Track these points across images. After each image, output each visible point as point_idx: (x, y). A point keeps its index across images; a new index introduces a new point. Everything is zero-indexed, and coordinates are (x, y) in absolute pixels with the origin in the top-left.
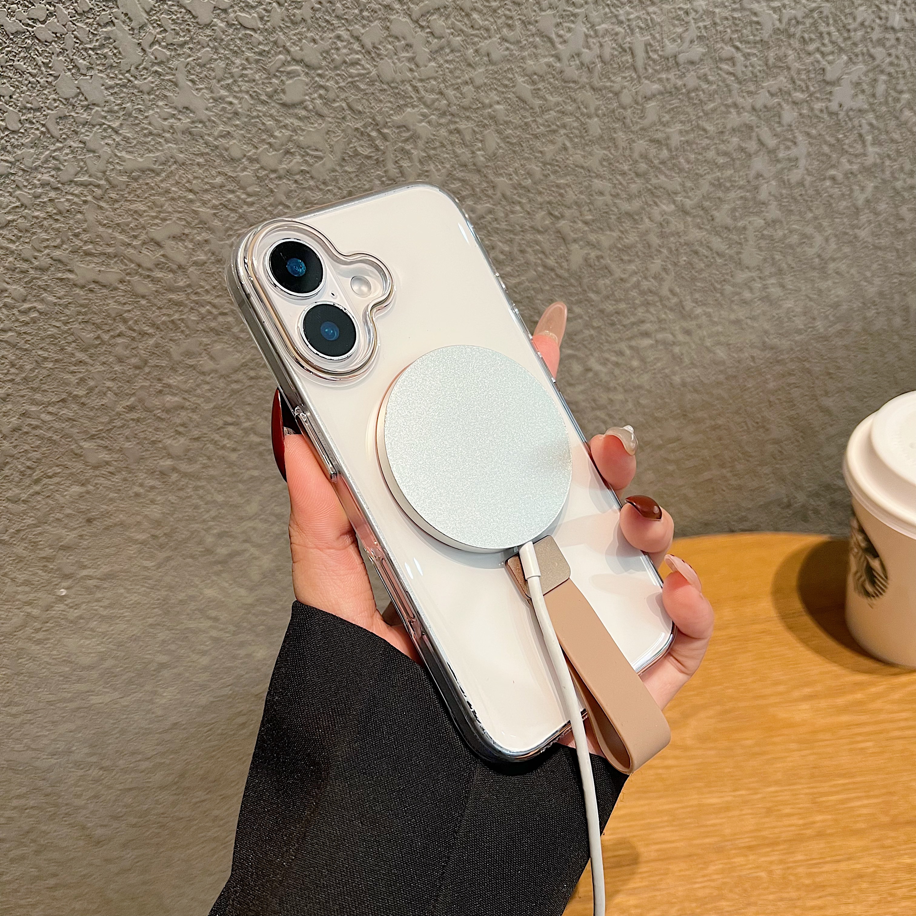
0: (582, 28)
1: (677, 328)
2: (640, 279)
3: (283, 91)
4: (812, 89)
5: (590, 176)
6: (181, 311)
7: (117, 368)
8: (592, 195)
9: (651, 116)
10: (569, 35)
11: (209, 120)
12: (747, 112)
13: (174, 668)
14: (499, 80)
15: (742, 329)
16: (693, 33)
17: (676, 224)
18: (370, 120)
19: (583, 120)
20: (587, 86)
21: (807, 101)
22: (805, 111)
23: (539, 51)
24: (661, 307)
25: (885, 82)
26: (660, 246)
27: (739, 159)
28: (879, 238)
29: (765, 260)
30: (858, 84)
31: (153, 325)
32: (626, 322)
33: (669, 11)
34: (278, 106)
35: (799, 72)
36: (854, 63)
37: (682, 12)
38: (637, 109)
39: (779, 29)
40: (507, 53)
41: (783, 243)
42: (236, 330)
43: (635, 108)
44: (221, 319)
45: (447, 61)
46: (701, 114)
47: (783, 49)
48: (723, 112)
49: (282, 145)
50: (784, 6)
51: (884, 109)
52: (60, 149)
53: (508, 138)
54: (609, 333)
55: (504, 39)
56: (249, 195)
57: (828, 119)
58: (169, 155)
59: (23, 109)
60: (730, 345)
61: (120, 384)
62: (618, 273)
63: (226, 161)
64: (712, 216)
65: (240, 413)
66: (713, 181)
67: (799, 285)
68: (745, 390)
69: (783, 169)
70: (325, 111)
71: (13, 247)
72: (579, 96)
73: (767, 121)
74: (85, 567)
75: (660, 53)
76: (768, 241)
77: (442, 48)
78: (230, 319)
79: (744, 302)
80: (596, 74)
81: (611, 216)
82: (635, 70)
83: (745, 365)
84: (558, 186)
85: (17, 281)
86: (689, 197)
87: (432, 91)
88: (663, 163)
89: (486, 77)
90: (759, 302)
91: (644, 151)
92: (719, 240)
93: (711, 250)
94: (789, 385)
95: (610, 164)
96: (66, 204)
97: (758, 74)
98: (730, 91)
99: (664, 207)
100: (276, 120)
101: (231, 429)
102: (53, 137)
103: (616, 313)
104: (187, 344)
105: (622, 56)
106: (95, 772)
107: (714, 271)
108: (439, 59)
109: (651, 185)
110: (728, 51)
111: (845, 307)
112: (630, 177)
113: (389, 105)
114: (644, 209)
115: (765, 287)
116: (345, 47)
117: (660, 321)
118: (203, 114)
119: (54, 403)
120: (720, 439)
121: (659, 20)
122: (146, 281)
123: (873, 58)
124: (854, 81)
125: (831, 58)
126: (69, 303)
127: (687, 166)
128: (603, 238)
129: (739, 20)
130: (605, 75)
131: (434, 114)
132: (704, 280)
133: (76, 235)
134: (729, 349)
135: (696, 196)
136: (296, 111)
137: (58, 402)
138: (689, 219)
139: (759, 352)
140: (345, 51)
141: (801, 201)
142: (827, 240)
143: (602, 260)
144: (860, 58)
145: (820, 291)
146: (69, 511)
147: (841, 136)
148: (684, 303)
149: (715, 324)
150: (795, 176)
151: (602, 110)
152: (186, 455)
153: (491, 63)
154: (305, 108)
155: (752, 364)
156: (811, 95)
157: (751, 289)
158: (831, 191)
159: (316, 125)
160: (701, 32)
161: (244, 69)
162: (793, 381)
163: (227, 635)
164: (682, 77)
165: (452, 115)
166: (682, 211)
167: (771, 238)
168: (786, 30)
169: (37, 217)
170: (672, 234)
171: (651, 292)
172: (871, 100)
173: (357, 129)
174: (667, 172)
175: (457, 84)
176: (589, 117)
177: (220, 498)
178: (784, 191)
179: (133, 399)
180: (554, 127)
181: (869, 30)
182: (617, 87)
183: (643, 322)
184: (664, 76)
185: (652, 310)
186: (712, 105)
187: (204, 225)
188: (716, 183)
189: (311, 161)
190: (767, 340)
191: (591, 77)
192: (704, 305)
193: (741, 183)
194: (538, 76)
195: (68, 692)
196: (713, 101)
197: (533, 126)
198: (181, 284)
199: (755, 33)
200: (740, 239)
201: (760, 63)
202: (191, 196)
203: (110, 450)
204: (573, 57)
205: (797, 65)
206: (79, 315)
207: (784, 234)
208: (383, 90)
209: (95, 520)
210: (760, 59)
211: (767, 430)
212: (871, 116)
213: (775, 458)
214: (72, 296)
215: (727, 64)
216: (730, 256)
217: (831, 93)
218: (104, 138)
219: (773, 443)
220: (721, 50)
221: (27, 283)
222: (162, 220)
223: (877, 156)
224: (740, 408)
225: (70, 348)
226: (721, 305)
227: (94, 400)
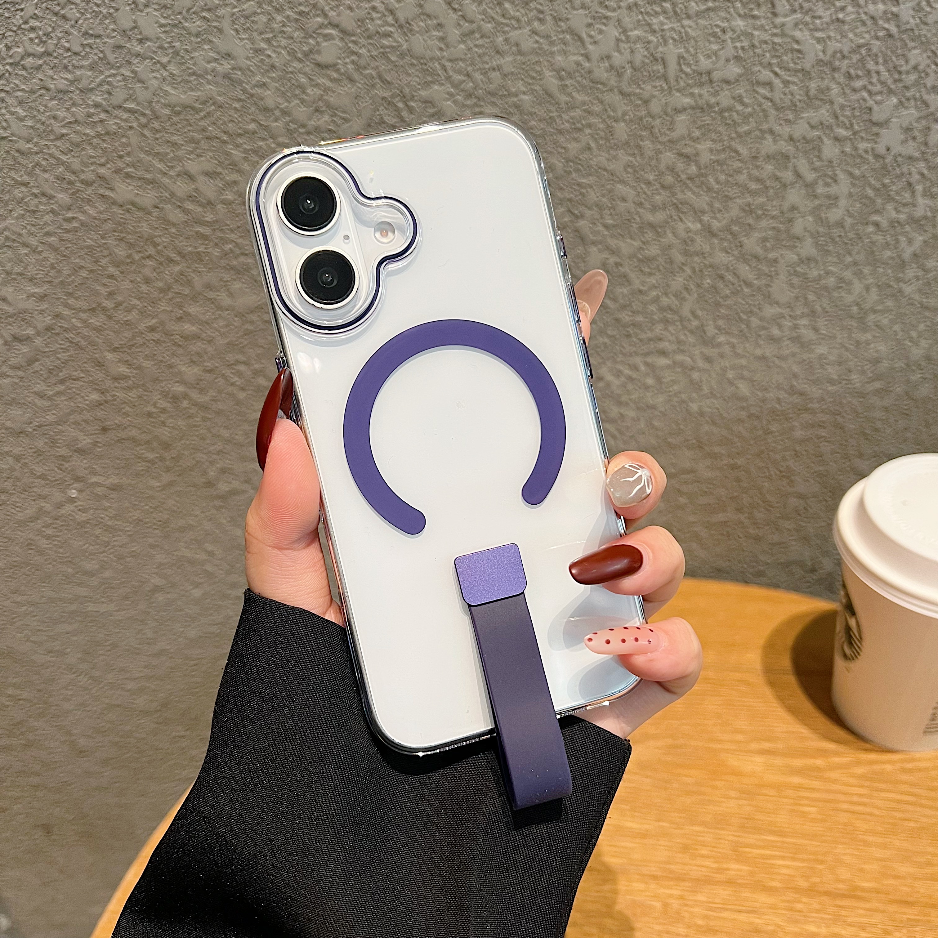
0: (613, 32)
1: (697, 352)
2: (660, 294)
3: (319, 52)
4: (856, 127)
5: (613, 180)
6: (207, 245)
7: (144, 288)
8: (614, 200)
9: (680, 130)
10: (600, 37)
11: (249, 69)
12: (784, 140)
13: (168, 593)
15: (769, 367)
16: (729, 51)
17: (701, 243)
18: (398, 92)
19: (609, 122)
20: (616, 90)
21: (850, 139)
22: (848, 150)
23: (569, 48)
24: (680, 327)
26: (683, 264)
27: (773, 187)
28: (927, 298)
29: (797, 298)
30: (908, 130)
31: (180, 253)
32: (643, 336)
33: (705, 27)
34: (312, 65)
35: (842, 107)
36: (906, 108)
37: (718, 30)
38: (667, 121)
39: (822, 60)
40: (536, 46)
41: (818, 284)
43: (664, 119)
44: (242, 259)
45: (476, 46)
46: (734, 135)
47: (826, 81)
48: (758, 137)
49: (313, 103)
50: (829, 38)
52: (114, 75)
53: (531, 129)
54: (625, 345)
55: (534, 32)
57: (873, 161)
58: (209, 96)
59: (86, 34)
60: (755, 381)
61: (146, 304)
62: (637, 284)
63: (260, 110)
64: (740, 242)
65: (252, 353)
66: (743, 206)
67: (834, 331)
68: (769, 433)
69: (821, 205)
70: (356, 76)
71: (64, 158)
72: (607, 97)
73: (806, 152)
74: (95, 474)
75: (693, 67)
76: (801, 279)
77: (472, 32)
79: (773, 339)
80: (625, 79)
81: (633, 224)
82: (666, 80)
83: (770, 406)
84: (579, 185)
85: (65, 190)
86: (716, 218)
87: (460, 72)
88: (690, 179)
89: (514, 67)
90: (788, 342)
91: (671, 164)
92: (747, 268)
93: (738, 278)
94: (819, 437)
95: (635, 171)
96: (114, 127)
97: (798, 103)
98: (766, 116)
99: (690, 224)
100: (310, 79)
101: (242, 368)
102: (108, 63)
103: (633, 324)
104: (209, 277)
105: (653, 65)
106: (84, 680)
107: (740, 300)
108: (469, 42)
109: (676, 199)
110: (766, 75)
111: (885, 364)
112: (655, 187)
113: (418, 80)
114: (668, 223)
115: (796, 327)
116: (380, 18)
117: (679, 342)
118: (244, 63)
119: (85, 311)
120: (738, 480)
121: (694, 34)
122: (177, 211)
123: (926, 104)
124: (904, 126)
125: (879, 98)
126: (109, 219)
127: (717, 186)
128: (622, 244)
129: (780, 45)
130: (634, 81)
131: (460, 95)
132: (729, 307)
133: (120, 157)
134: (753, 385)
135: (724, 218)
136: (329, 72)
137: (89, 310)
138: (716, 241)
139: (786, 396)
140: (379, 22)
141: (840, 243)
142: (867, 289)
143: (620, 268)
144: (912, 102)
145: (858, 343)
146: (87, 416)
147: (887, 181)
148: (706, 328)
149: (738, 355)
150: (834, 215)
151: (630, 116)
152: (198, 384)
153: (520, 53)
154: (338, 71)
155: (777, 406)
156: (855, 133)
157: (780, 327)
158: (875, 238)
159: (346, 89)
160: (737, 52)
161: (284, 26)
162: (823, 434)
163: (221, 572)
164: (716, 94)
165: (478, 99)
166: (709, 232)
167: (804, 276)
168: (831, 63)
169: (88, 135)
170: (697, 254)
171: (671, 309)
172: (923, 148)
173: (384, 98)
174: (694, 189)
175: (484, 69)
176: (616, 121)
177: (225, 433)
178: (821, 229)
179: (154, 321)
180: (579, 125)
181: (923, 75)
182: (646, 95)
183: (661, 339)
184: (696, 91)
185: (671, 328)
186: (746, 128)
187: (235, 166)
188: (747, 208)
189: (339, 122)
190: (795, 383)
191: (620, 82)
192: (727, 333)
193: (775, 213)
194: (566, 72)
195: (69, 594)
196: (748, 124)
197: (557, 121)
198: (208, 219)
199: (797, 61)
200: (770, 271)
201: (801, 92)
202: (225, 138)
203: (129, 365)
204: (603, 59)
205: (841, 100)
206: (115, 231)
207: (819, 274)
208: (413, 65)
209: (110, 429)
210: (800, 89)
211: (792, 481)
212: (922, 165)
213: (799, 515)
214: (111, 213)
215: (765, 88)
216: (759, 288)
217: (877, 134)
218: (153, 71)
219: (798, 497)
220: (758, 73)
221: (73, 194)
222: (197, 155)
223: (928, 209)
224: (762, 452)
225: (104, 261)
226: (746, 337)
227: (120, 315)
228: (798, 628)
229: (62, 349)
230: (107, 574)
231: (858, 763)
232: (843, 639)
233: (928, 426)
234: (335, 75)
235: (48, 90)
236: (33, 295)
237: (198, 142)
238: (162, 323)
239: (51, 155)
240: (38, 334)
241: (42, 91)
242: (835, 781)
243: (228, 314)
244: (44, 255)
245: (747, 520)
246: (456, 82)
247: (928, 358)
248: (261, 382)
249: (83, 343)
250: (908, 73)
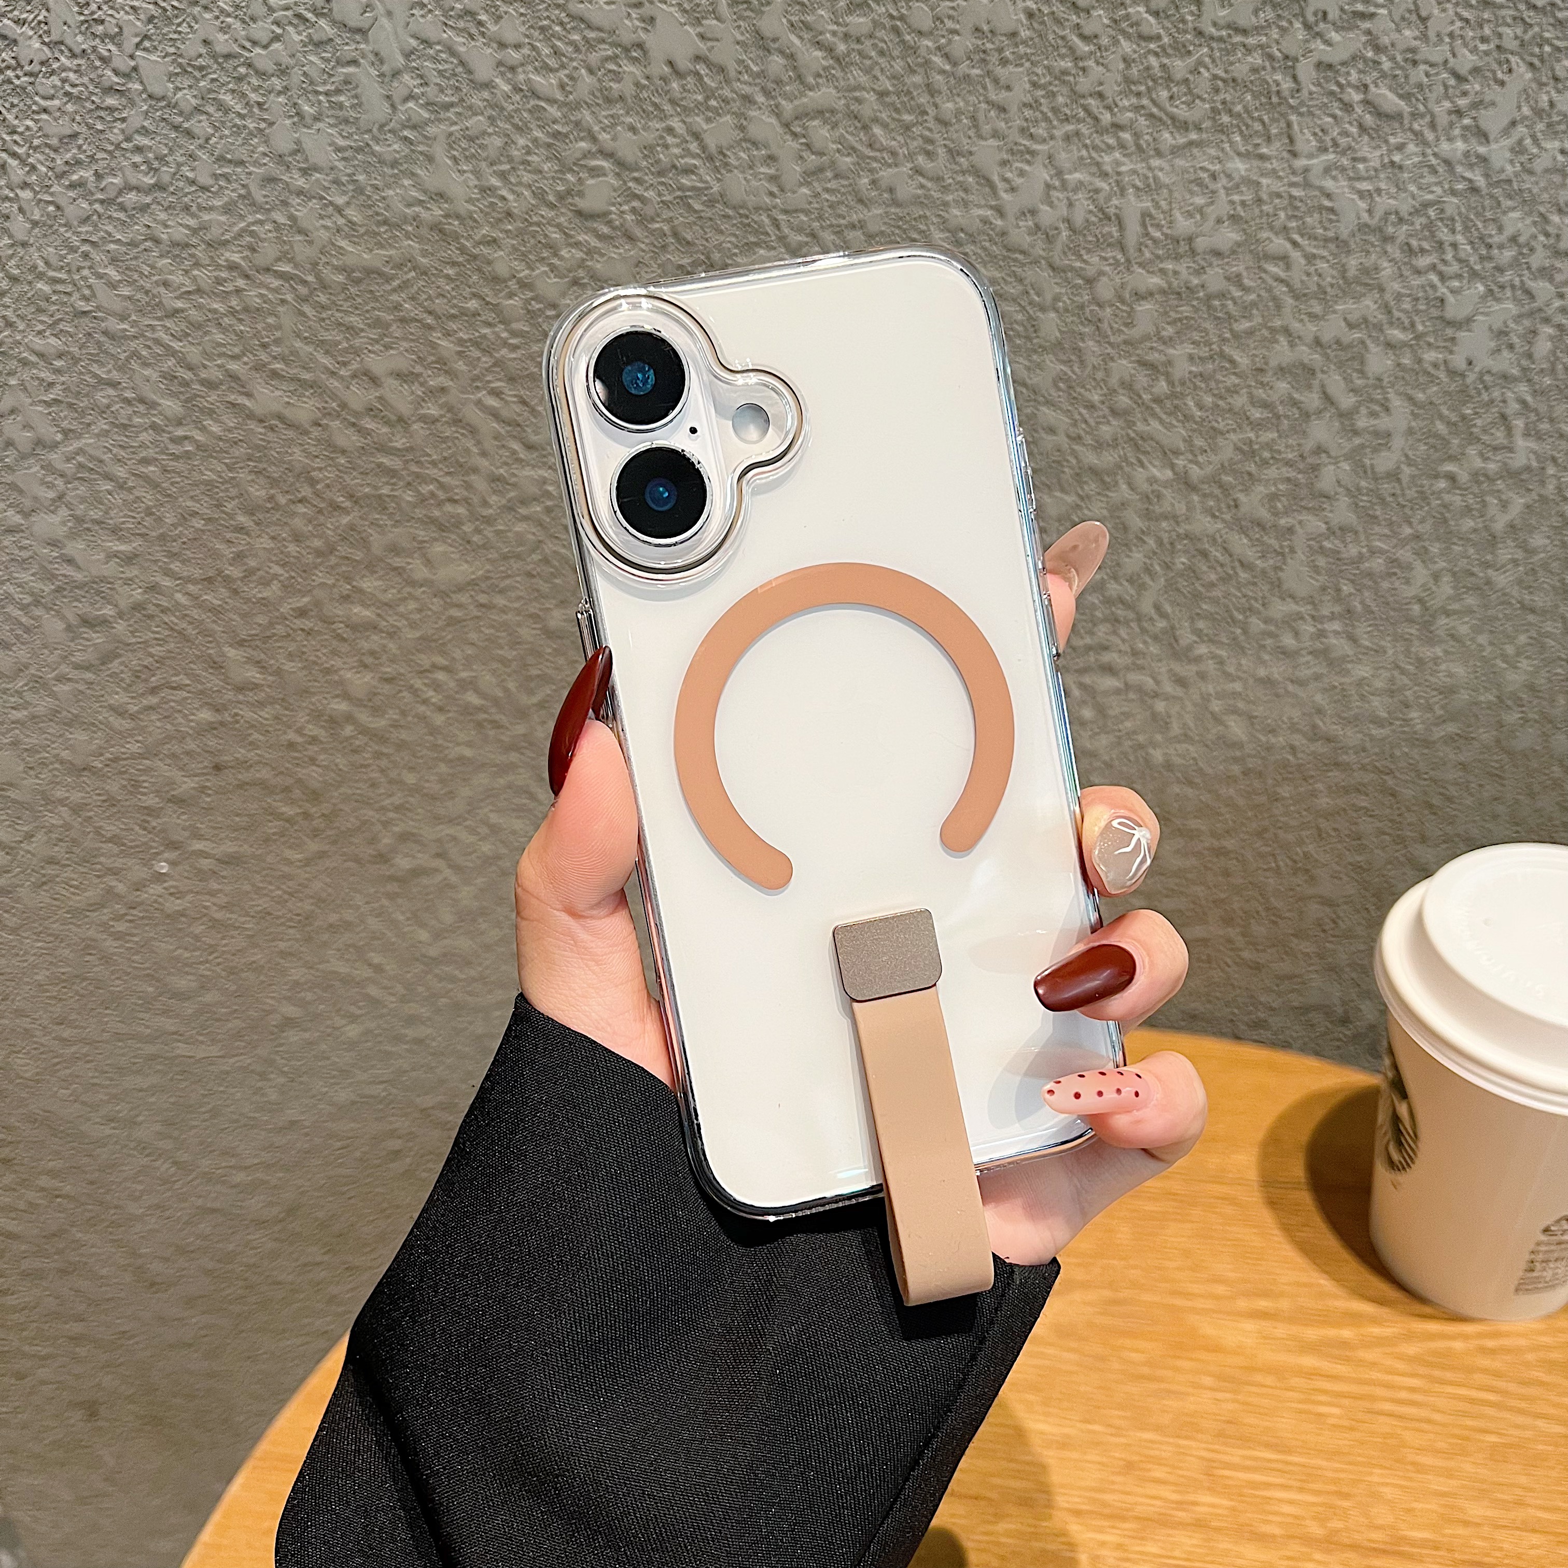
0: (1043, 174)
1: (1162, 669)
3: (581, 194)
4: (1420, 328)
5: (1035, 400)
6: (394, 484)
7: (292, 548)
8: (1036, 431)
9: (1144, 326)
10: (1019, 181)
11: (471, 218)
12: (1306, 345)
13: (305, 1030)
14: (904, 231)
15: (1277, 695)
16: (1222, 207)
17: (1172, 501)
18: (702, 257)
19: (1031, 312)
20: (1043, 262)
21: (1411, 346)
22: (1406, 361)
23: (971, 197)
24: (1137, 630)
25: (1551, 338)
26: (1143, 532)
27: (1288, 417)
28: (1531, 593)
29: (1324, 589)
30: (1502, 333)
31: (351, 496)
33: (1185, 171)
34: (570, 214)
35: (1399, 297)
36: (1498, 300)
37: (1205, 175)
38: (1123, 311)
39: (1366, 225)
40: (919, 192)
41: (1358, 568)
42: (468, 528)
43: (1118, 308)
44: (449, 508)
45: (827, 190)
46: (1228, 335)
47: (1373, 256)
48: (1265, 339)
49: (570, 271)
50: (1379, 191)
51: (1548, 381)
52: (261, 223)
55: (918, 171)
56: (514, 334)
57: (1446, 380)
58: (408, 257)
59: (221, 159)
60: (1256, 717)
61: (293, 574)
63: (486, 279)
64: (1235, 500)
65: (458, 654)
66: (1240, 445)
67: (1383, 643)
68: (1276, 800)
69: (1362, 446)
70: (638, 232)
71: (176, 345)
72: (1030, 274)
73: (1340, 365)
74: (200, 837)
75: (1166, 230)
76: (1331, 560)
77: (821, 170)
78: (461, 510)
79: (1284, 653)
80: (1059, 246)
81: (1066, 470)
82: (1123, 249)
83: (1278, 757)
85: (173, 395)
86: (1197, 463)
87: (800, 230)
88: (1157, 400)
89: (885, 223)
90: (1310, 658)
91: (1127, 378)
92: (1245, 541)
93: (1231, 556)
94: (1357, 809)
95: (1070, 387)
96: (257, 300)
97: (1329, 289)
98: (1279, 307)
99: (1155, 471)
100: (565, 233)
101: (441, 676)
102: (253, 204)
104: (396, 534)
105: (1103, 226)
106: (164, 1167)
107: (1233, 590)
108: (816, 184)
109: (1135, 431)
110: (1279, 244)
111: (1464, 695)
112: (1101, 413)
113: (733, 239)
114: (1121, 468)
115: (1321, 634)
116: (677, 146)
117: (1135, 653)
118: (463, 207)
119: (195, 582)
120: (1226, 873)
121: (1167, 181)
122: (350, 431)
123: (1529, 293)
124: (1495, 327)
125: (1456, 284)
126: (242, 441)
127: (1199, 414)
129: (1301, 201)
130: (1073, 250)
132: (1215, 601)
133: (264, 346)
134: (1252, 724)
135: (1210, 463)
136: (595, 225)
137: (203, 580)
138: (1196, 498)
139: (1304, 742)
140: (676, 151)
141: (1394, 505)
142: (1436, 577)
144: (1509, 293)
145: (1421, 661)
146: (191, 745)
147: (1468, 411)
148: (1178, 633)
149: (1228, 677)
150: (1385, 462)
151: (1064, 302)
152: (370, 700)
153: (896, 203)
154: (609, 223)
156: (1418, 337)
157: (1296, 634)
158: (1447, 497)
159: (622, 251)
160: (1235, 209)
161: (529, 153)
162: (1363, 804)
163: (393, 999)
164: (1199, 272)
166: (1186, 483)
167: (1336, 555)
168: (1381, 230)
169: (215, 311)
170: (1166, 517)
171: (1122, 602)
172: (1524, 362)
174: (1164, 417)
175: (839, 226)
176: (1043, 309)
177: (410, 779)
178: (1363, 484)
179: (306, 600)
181: (1525, 251)
182: (1091, 272)
183: (1106, 648)
184: (1169, 266)
185: (1123, 632)
186: (1245, 325)
187: (443, 365)
190: (1321, 724)
191: (1051, 250)
192: (1211, 641)
193: (1290, 456)
194: (966, 234)
195: (147, 1027)
196: (1249, 318)
198: (398, 445)
199: (1327, 224)
200: (1282, 547)
201: (1334, 273)
202: (429, 321)
203: (263, 667)
204: (1024, 213)
205: (1396, 286)
206: (249, 460)
207: (1360, 553)
208: (726, 216)
209: (226, 768)
210: (1332, 267)
211: (1312, 878)
212: (1523, 388)
213: (1324, 931)
214: (244, 431)
215: (1276, 265)
216: (1264, 572)
217: (1453, 339)
218: (322, 217)
219: (1322, 904)
220: (1267, 242)
221: (186, 401)
222: (384, 346)
223: (1532, 456)
224: (1265, 830)
225: (229, 506)
226: (1242, 648)
227: (252, 589)
228: (1319, 1114)
229: (156, 639)
230: (209, 998)
231: (1409, 1337)
232: (1389, 1135)
233: (1532, 795)
234: (605, 230)
235: (157, 241)
236: (116, 555)
237: (387, 326)
238: (318, 604)
239: (157, 342)
240: (121, 615)
241: (148, 244)
242: (1373, 1365)
243: (424, 592)
244: (137, 493)
245: (1240, 938)
246: (794, 245)
247: (1531, 688)
248: (470, 699)
249: (191, 631)
250: (1501, 247)
